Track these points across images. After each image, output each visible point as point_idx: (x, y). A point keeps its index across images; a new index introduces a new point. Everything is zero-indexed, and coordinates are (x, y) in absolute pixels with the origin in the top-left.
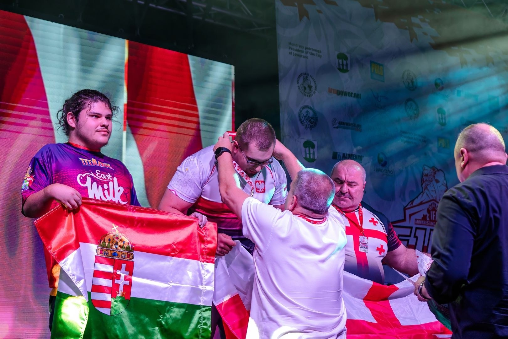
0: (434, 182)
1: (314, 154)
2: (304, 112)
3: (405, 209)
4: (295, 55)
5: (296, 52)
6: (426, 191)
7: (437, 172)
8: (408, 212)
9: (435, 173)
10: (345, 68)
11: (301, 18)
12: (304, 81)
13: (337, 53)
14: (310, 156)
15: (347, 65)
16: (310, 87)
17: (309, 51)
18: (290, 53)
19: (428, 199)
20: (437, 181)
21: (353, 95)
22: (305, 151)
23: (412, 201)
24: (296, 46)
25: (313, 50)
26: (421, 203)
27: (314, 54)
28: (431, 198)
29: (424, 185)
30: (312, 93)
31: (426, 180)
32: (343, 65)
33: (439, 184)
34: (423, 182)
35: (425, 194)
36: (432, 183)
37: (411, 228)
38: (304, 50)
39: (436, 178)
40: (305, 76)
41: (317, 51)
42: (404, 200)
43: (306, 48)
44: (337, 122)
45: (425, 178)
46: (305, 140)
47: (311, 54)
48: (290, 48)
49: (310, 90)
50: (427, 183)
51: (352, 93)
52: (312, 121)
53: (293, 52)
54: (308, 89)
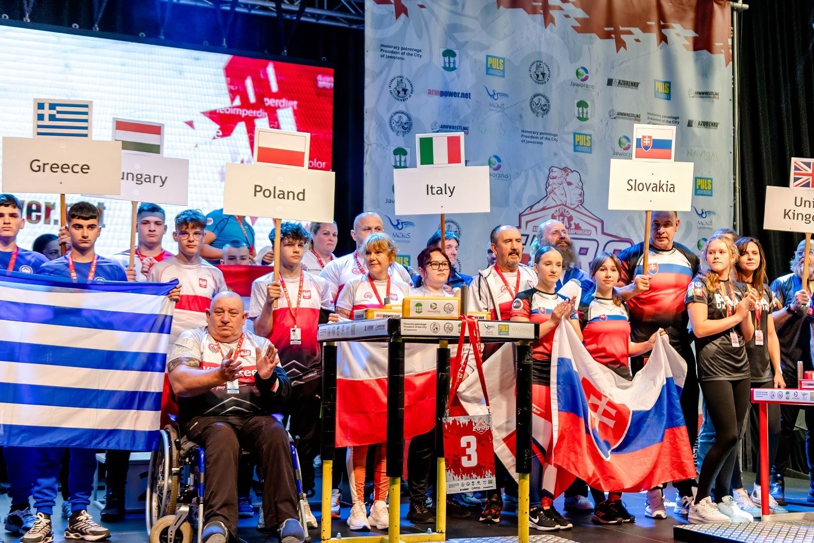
0: (565, 185)
1: (405, 161)
2: (396, 118)
3: (520, 215)
4: (389, 57)
5: (390, 54)
6: (552, 194)
7: (570, 174)
8: (524, 219)
9: (567, 175)
10: (452, 66)
11: (398, 16)
12: (398, 85)
13: (442, 50)
14: (400, 164)
15: (454, 63)
16: (405, 90)
17: (406, 51)
18: (382, 56)
19: (554, 204)
20: (569, 184)
21: (460, 95)
22: (395, 159)
23: (531, 207)
24: (390, 47)
25: (411, 49)
26: (544, 209)
27: (412, 55)
28: (559, 203)
29: (549, 189)
30: (408, 97)
31: (554, 183)
32: (449, 63)
33: (571, 187)
34: (549, 185)
35: (550, 199)
36: (561, 186)
37: (528, 236)
38: (400, 51)
39: (568, 180)
40: (400, 79)
41: (416, 50)
42: (520, 205)
43: (402, 49)
44: (437, 125)
45: (551, 181)
46: (395, 148)
47: (408, 54)
48: (381, 50)
49: (405, 94)
50: (554, 186)
51: (459, 93)
52: (406, 126)
53: (385, 53)
54: (402, 93)
